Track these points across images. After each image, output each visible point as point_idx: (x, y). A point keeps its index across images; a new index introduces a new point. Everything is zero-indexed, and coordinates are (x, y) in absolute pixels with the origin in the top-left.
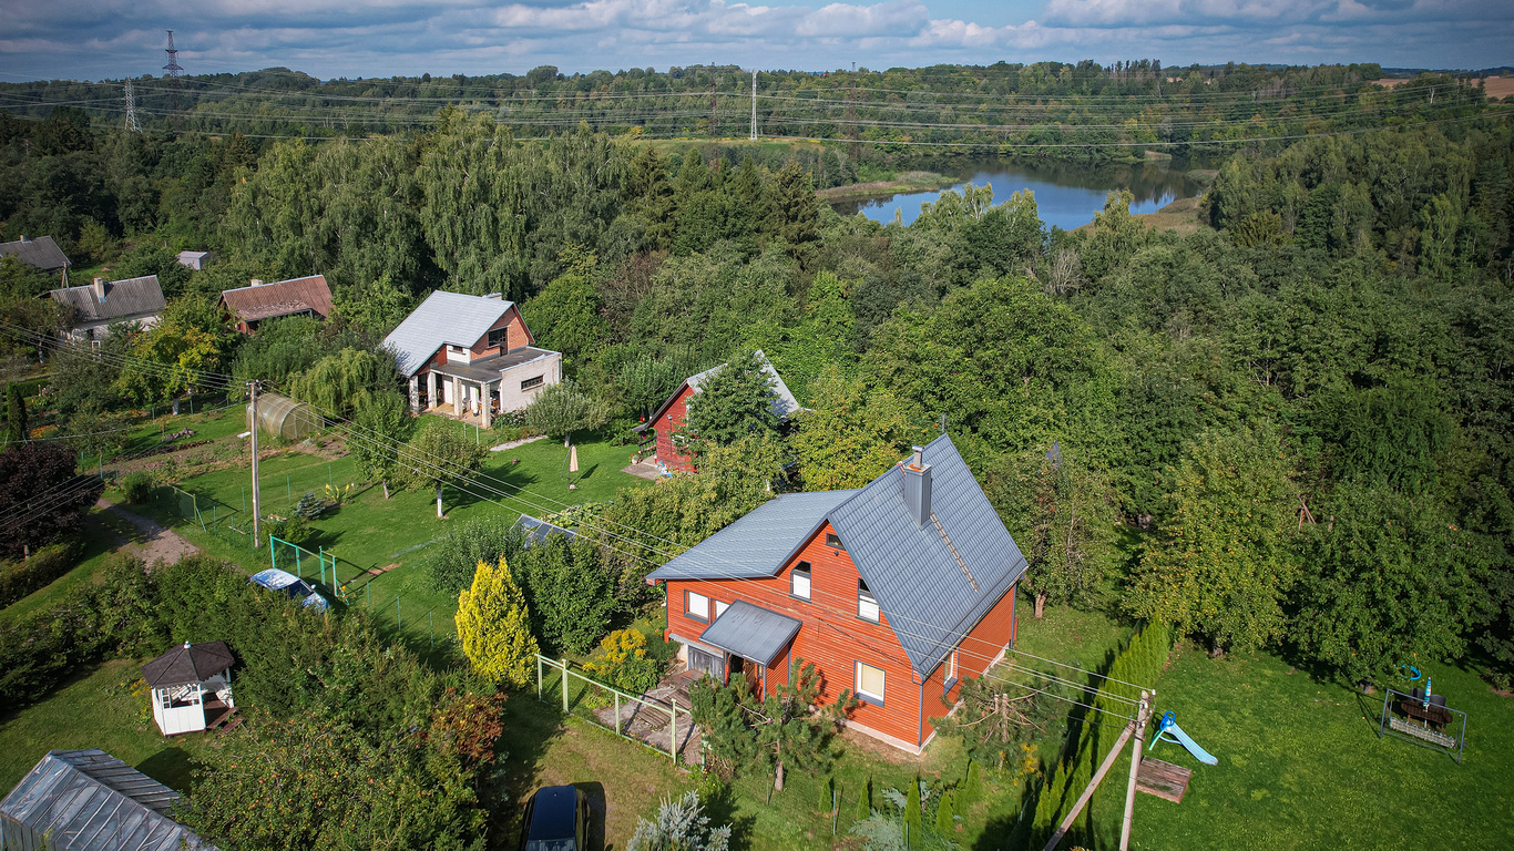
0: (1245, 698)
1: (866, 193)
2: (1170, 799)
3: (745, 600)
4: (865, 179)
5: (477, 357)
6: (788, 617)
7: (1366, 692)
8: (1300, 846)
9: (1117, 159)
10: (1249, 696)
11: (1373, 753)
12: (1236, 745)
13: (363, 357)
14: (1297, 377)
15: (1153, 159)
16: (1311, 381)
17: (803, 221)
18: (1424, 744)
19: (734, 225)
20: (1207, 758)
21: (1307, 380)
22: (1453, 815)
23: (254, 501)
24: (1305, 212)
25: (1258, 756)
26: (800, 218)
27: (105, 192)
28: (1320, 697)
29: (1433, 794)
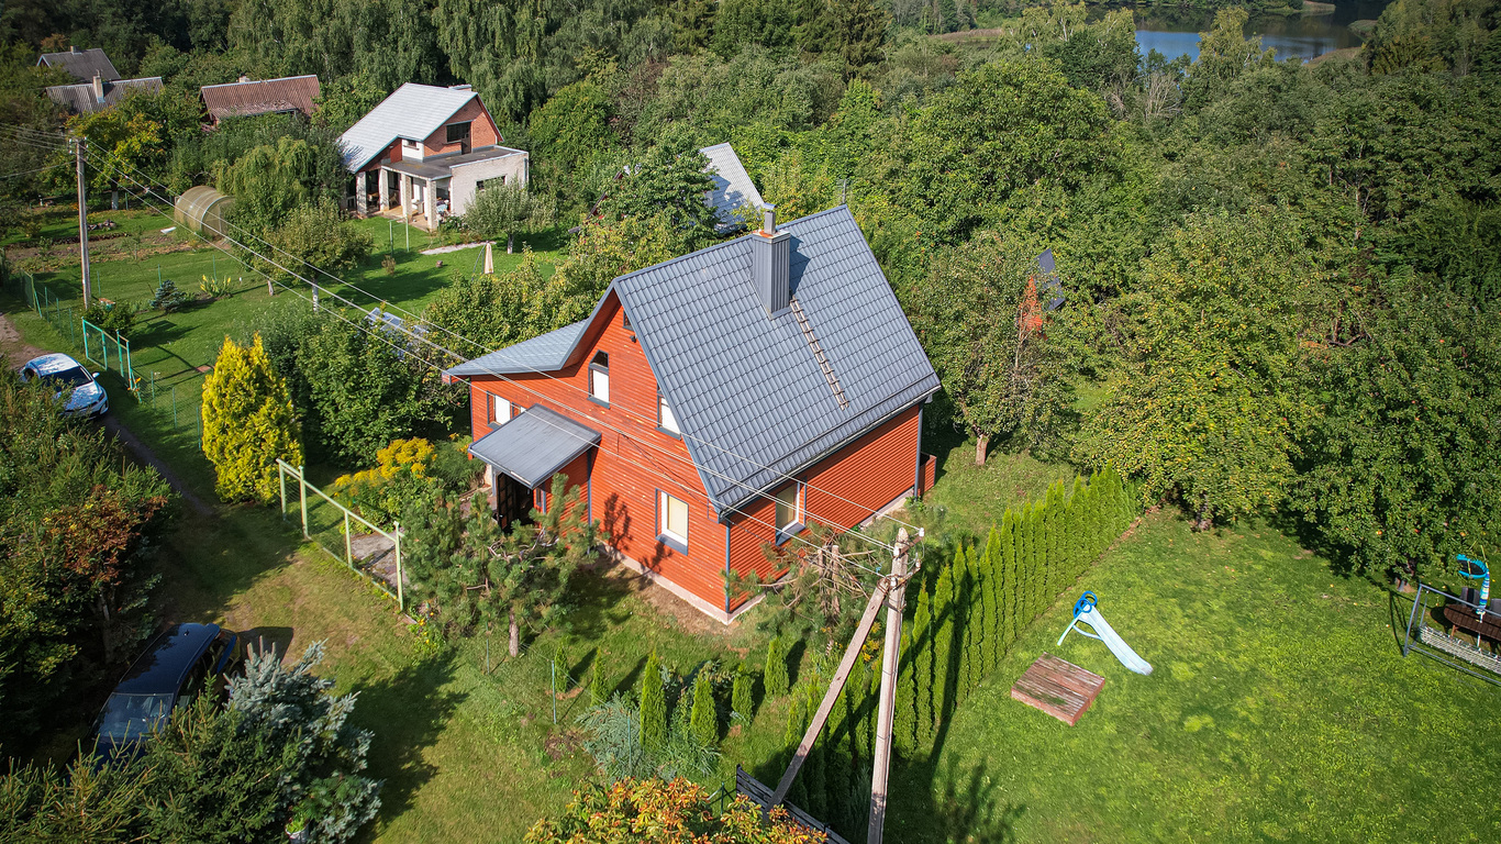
0: (1222, 585)
1: (984, 39)
2: (1061, 718)
3: (545, 405)
4: (984, 25)
5: (432, 153)
6: (586, 428)
7: (1401, 591)
8: (1236, 807)
9: (1271, 10)
10: (1227, 582)
11: (1388, 678)
12: (1188, 649)
13: (300, 147)
14: (1391, 192)
15: (1313, 10)
16: (1410, 196)
17: (868, 40)
18: (1471, 670)
19: (771, 33)
20: (1137, 664)
21: (1404, 197)
22: (1490, 778)
23: (84, 282)
24: (1482, 57)
25: (1215, 667)
26: (865, 36)
27: (178, 13)
28: (1331, 593)
29: (1465, 744)
